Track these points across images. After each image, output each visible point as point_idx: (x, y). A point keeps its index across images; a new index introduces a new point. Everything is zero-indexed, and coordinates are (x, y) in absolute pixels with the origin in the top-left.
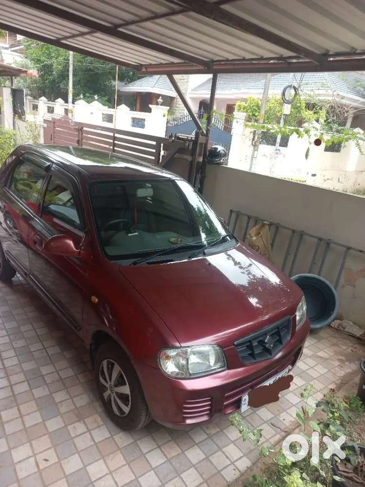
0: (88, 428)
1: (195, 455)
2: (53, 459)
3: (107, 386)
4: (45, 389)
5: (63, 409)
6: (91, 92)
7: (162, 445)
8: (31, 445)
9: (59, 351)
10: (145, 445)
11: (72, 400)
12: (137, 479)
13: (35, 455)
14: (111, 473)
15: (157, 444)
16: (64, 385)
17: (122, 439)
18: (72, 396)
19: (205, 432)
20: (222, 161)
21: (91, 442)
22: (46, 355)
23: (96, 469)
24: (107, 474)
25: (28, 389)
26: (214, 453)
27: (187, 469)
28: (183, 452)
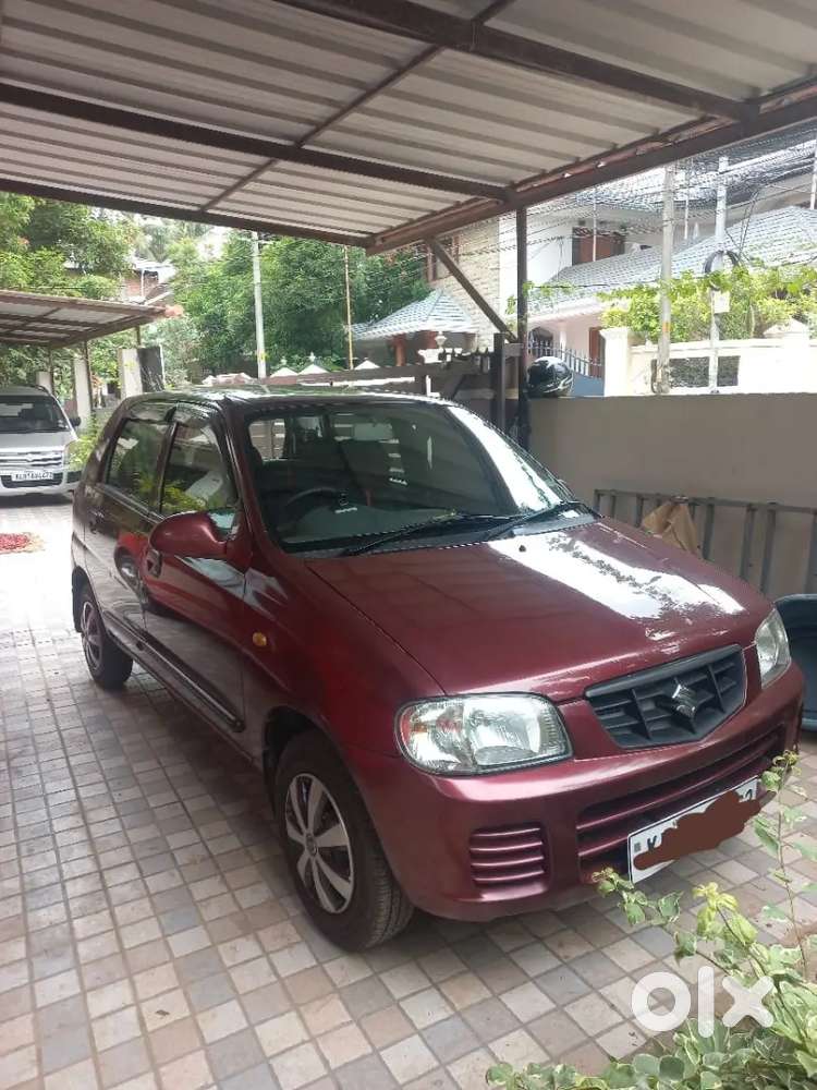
0: (264, 950)
1: (527, 1001)
2: (179, 1010)
3: (302, 840)
4: (173, 875)
5: (211, 912)
6: (302, 350)
7: (442, 982)
8: (133, 984)
9: (212, 803)
10: (400, 982)
11: (233, 896)
12: (376, 1052)
13: (137, 1003)
14: (312, 1040)
15: (430, 980)
16: (218, 867)
17: (345, 970)
18: (233, 886)
19: (554, 954)
20: (560, 387)
21: (270, 976)
22: (182, 812)
23: (279, 1032)
24: (303, 1042)
25: (137, 876)
26: (577, 999)
27: (506, 1034)
28: (496, 997)
